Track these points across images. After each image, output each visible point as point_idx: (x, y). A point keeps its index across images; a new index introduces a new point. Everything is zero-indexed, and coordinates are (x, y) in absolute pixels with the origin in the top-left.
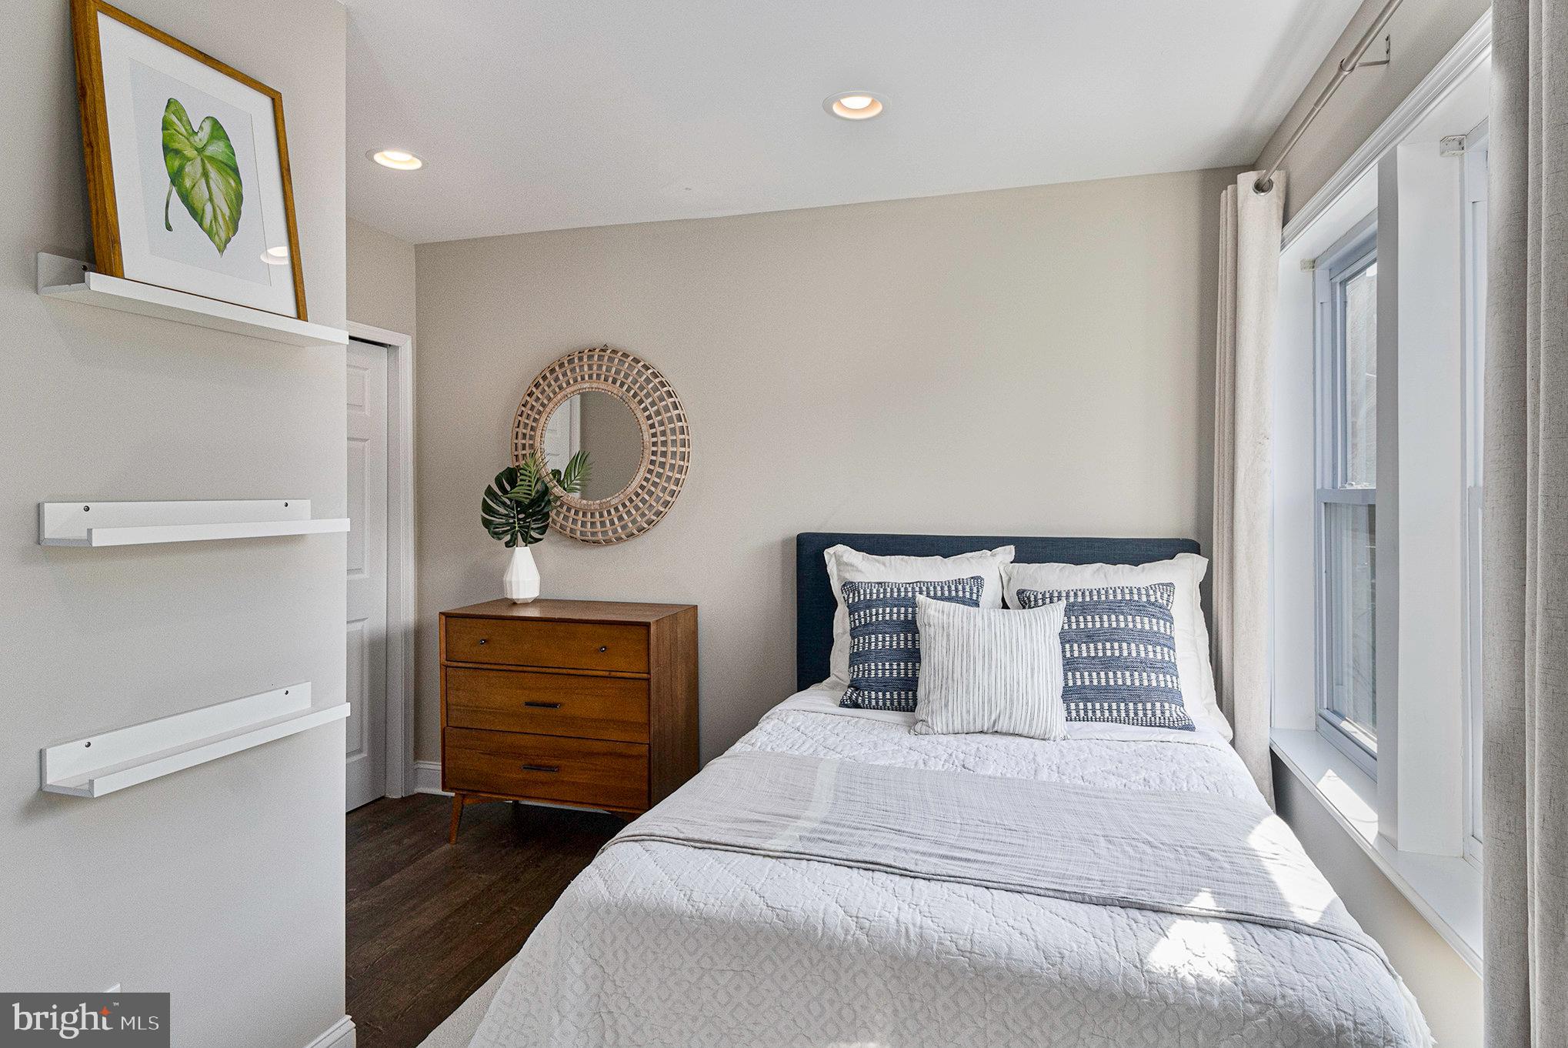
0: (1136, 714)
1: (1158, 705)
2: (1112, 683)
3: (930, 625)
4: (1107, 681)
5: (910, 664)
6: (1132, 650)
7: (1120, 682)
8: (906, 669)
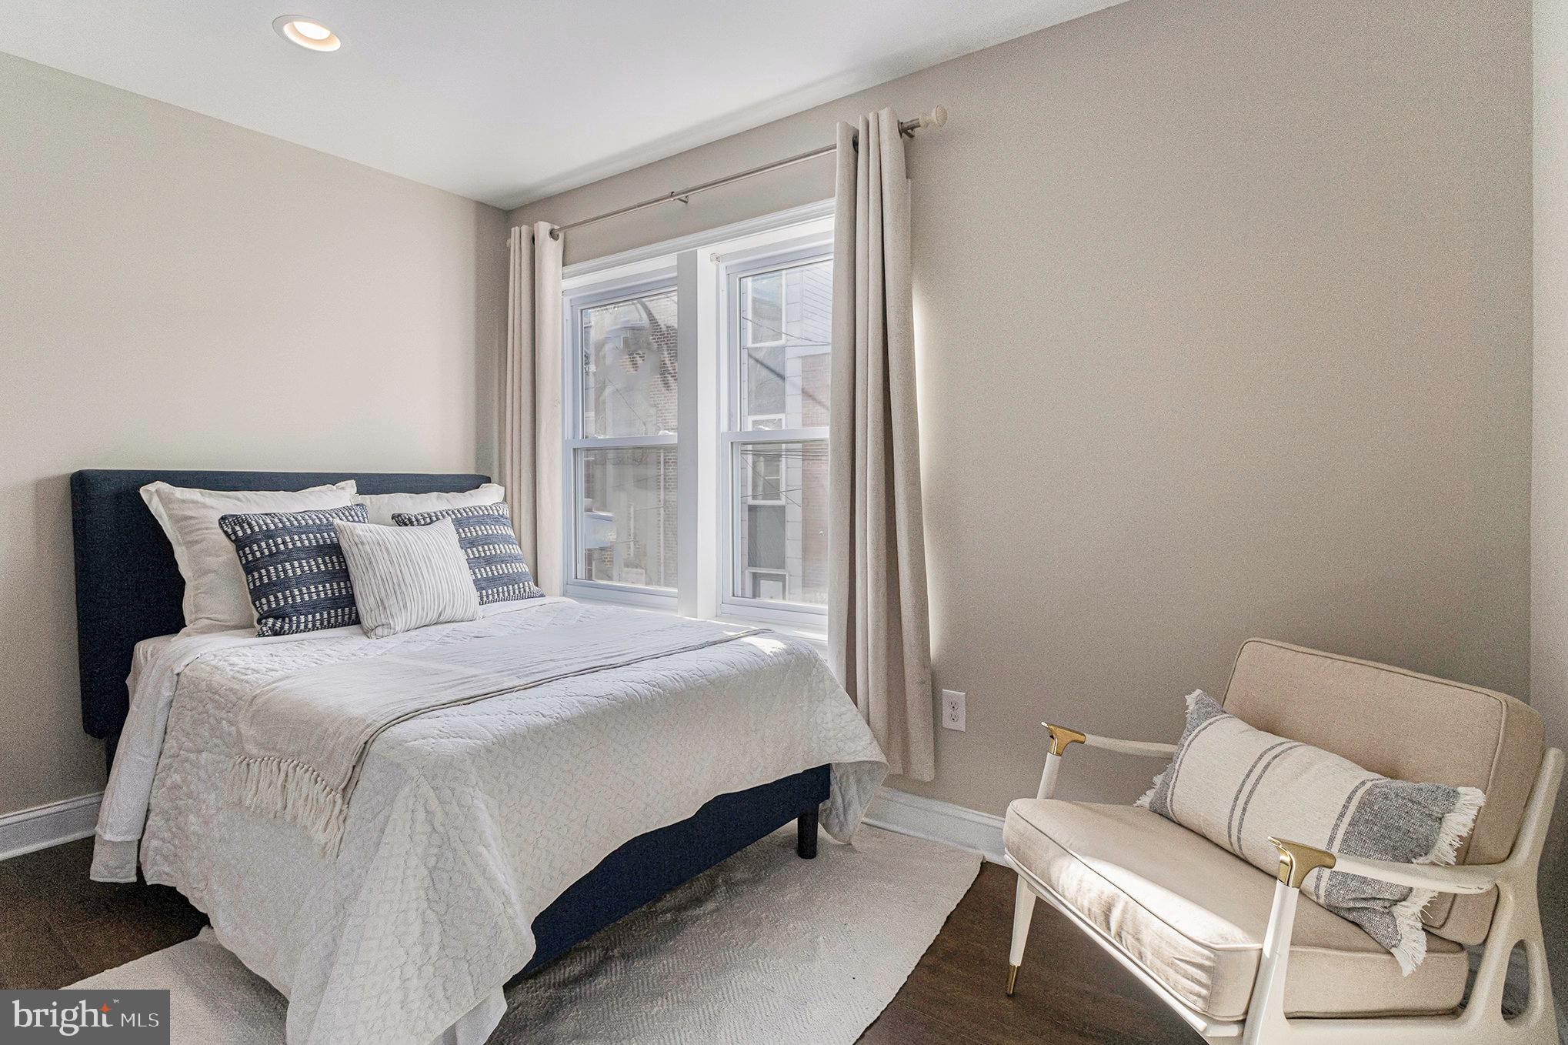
0: (514, 593)
1: (526, 583)
2: (496, 574)
3: (362, 543)
4: (493, 573)
5: (335, 585)
6: (501, 549)
7: (501, 572)
8: (332, 589)
